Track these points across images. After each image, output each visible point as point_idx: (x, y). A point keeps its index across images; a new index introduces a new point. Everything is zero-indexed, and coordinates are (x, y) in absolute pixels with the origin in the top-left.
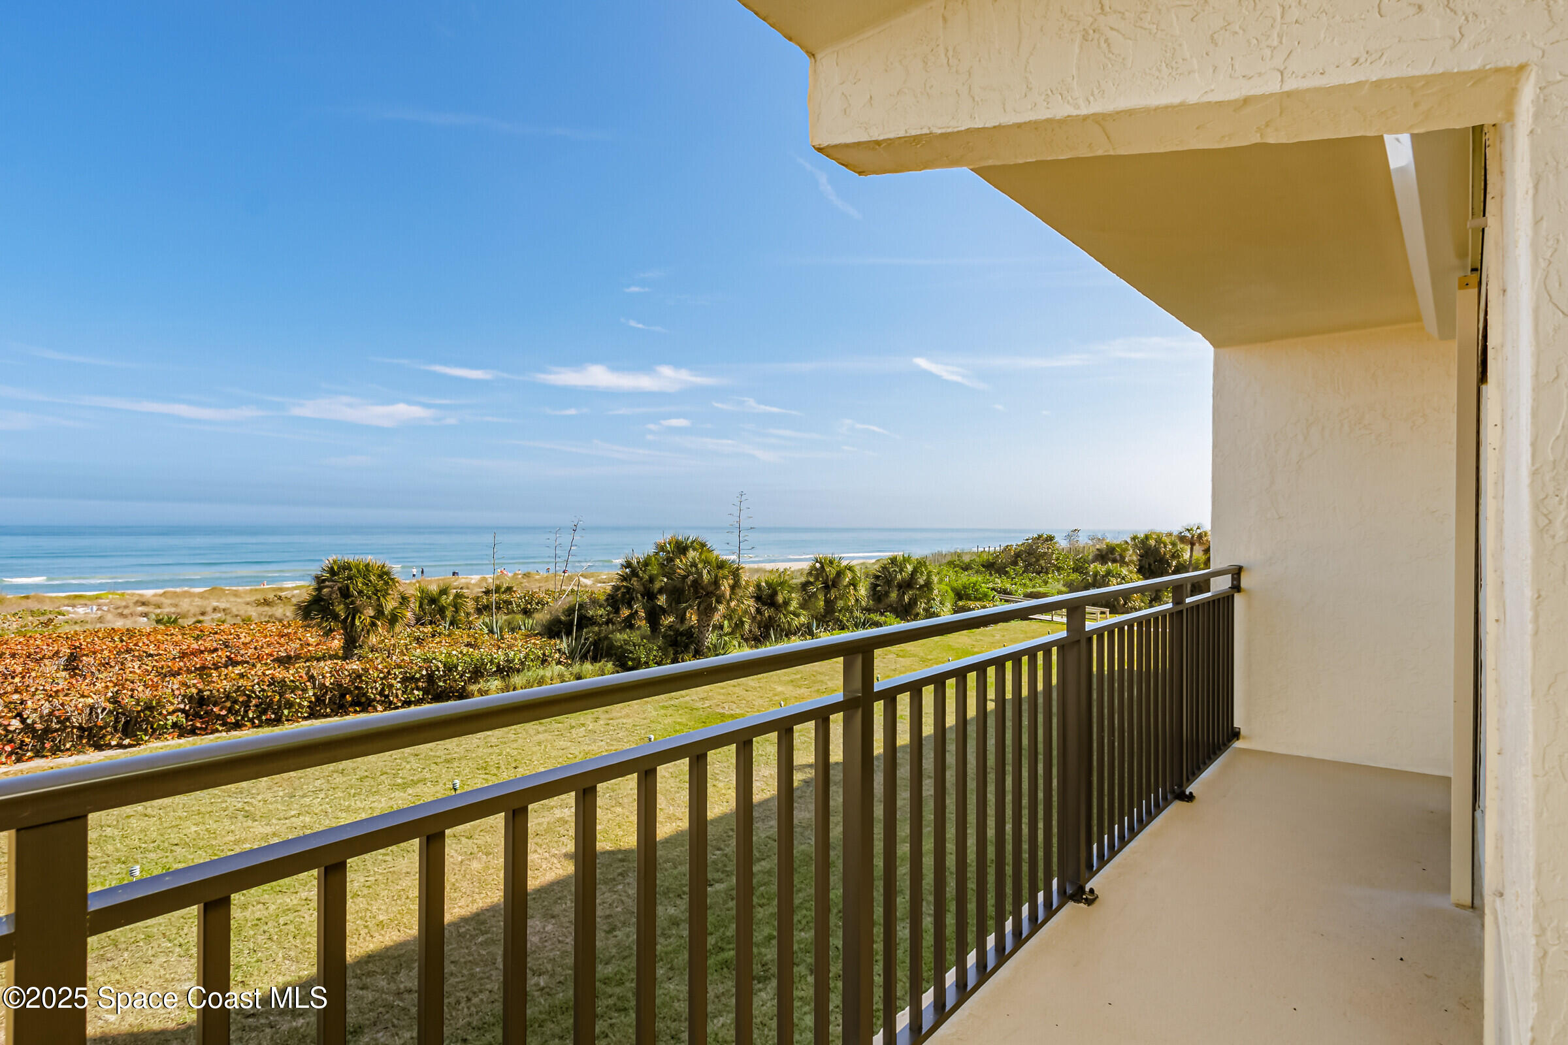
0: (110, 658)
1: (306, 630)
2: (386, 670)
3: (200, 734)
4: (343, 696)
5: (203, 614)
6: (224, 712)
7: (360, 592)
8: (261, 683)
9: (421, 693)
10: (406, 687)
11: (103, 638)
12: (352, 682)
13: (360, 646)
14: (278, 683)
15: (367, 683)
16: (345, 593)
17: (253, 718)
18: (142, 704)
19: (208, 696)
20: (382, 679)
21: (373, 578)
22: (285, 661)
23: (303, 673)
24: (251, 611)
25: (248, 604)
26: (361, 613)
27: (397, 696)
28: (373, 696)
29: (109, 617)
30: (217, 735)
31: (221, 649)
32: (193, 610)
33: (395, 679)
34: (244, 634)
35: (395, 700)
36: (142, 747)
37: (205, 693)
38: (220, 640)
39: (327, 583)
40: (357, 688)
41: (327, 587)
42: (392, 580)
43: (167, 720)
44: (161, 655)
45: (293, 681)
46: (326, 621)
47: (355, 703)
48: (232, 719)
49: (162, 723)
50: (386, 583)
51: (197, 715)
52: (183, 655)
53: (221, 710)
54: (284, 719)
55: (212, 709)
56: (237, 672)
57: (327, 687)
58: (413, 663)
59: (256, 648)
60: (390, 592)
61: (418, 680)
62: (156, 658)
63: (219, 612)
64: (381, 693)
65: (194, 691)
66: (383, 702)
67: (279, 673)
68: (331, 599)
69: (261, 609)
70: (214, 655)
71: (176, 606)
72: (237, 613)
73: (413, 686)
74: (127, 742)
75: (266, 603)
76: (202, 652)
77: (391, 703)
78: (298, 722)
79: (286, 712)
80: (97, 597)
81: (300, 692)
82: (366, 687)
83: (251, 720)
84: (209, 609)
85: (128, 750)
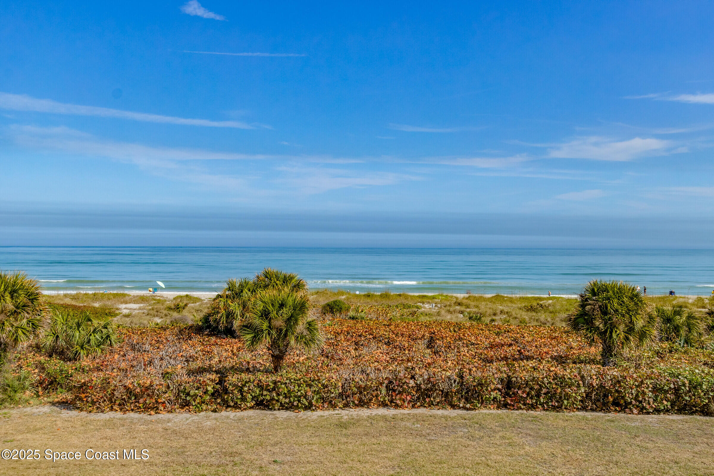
0: (450, 343)
1: (568, 336)
2: (640, 380)
3: (510, 409)
4: (606, 396)
5: (495, 314)
6: (525, 395)
7: (616, 311)
8: (548, 377)
9: (669, 404)
10: (656, 396)
11: (445, 328)
12: (614, 385)
13: (615, 355)
14: (560, 378)
15: (624, 388)
16: (604, 312)
17: (544, 403)
18: (476, 381)
19: (515, 381)
20: (637, 386)
21: (625, 299)
22: (561, 360)
23: (576, 373)
24: (524, 315)
25: (520, 309)
26: (617, 328)
27: (649, 404)
28: (629, 401)
29: (443, 312)
30: (520, 411)
31: (514, 344)
32: (489, 311)
33: (647, 388)
34: (526, 334)
35: (648, 407)
36: (477, 411)
37: (513, 379)
38: (512, 337)
39: (590, 302)
40: (617, 391)
41: (590, 304)
42: (641, 301)
43: (491, 395)
44: (478, 344)
45: (570, 379)
46: (590, 332)
47: (616, 403)
48: (529, 401)
49: (487, 396)
50: (636, 304)
51: (507, 394)
52: (492, 346)
53: (523, 392)
54: (563, 407)
55: (517, 392)
56: (531, 365)
57: (593, 387)
58: (661, 377)
59: (536, 347)
60: (639, 312)
61: (666, 392)
62: (476, 346)
63: (504, 314)
64: (636, 398)
65: (505, 376)
66: (638, 406)
67: (559, 370)
68: (593, 315)
69: (530, 314)
70: (511, 349)
71: (477, 307)
72: (515, 316)
73: (663, 396)
74: (468, 406)
75: (531, 309)
76: (503, 345)
77: (643, 408)
78: (573, 411)
79: (565, 402)
80: (434, 298)
81: (575, 388)
82: (624, 392)
83: (542, 404)
84: (498, 312)
85: (469, 412)
